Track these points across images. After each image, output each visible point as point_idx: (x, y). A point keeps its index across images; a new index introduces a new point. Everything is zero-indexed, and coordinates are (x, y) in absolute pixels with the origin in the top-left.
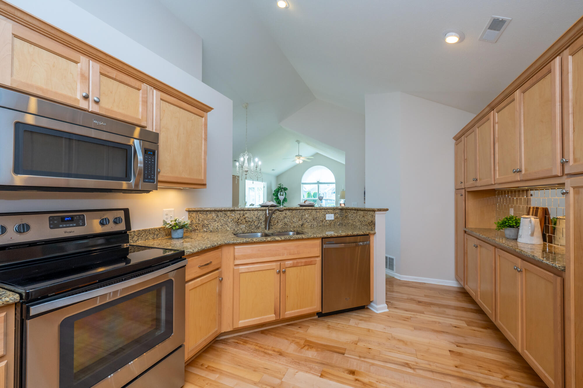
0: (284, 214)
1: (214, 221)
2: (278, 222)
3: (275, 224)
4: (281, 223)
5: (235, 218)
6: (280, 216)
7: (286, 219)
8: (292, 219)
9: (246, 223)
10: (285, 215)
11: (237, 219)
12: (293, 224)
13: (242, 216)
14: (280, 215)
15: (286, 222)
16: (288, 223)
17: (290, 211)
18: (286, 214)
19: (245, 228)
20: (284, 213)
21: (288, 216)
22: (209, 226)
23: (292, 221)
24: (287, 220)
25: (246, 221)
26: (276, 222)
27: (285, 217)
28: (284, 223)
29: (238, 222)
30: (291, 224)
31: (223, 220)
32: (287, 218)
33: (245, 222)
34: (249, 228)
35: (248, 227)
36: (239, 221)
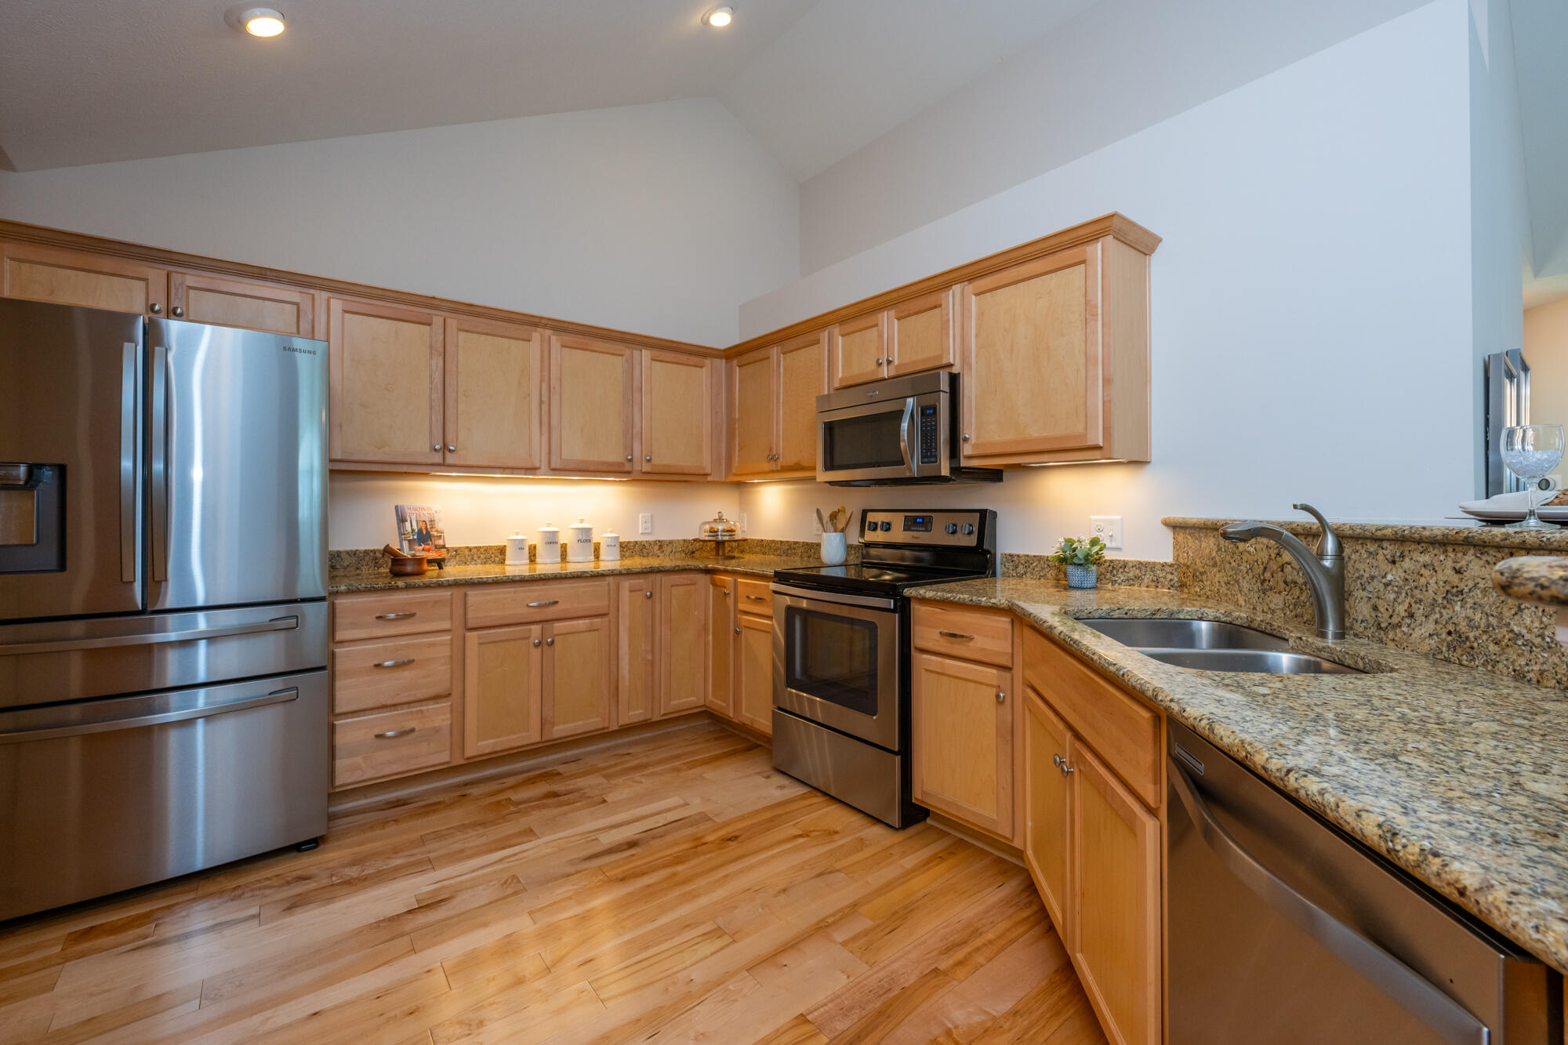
0: (1449, 572)
1: (1213, 566)
2: (1411, 616)
3: (1399, 625)
4: (1430, 627)
5: (1257, 561)
6: (1423, 581)
7: (1457, 608)
8: (1507, 614)
9: (1288, 589)
10: (1455, 579)
11: (1262, 567)
12: (1511, 653)
13: (1273, 556)
14: (1423, 571)
15: (1463, 627)
16: (1471, 635)
17: (1485, 558)
18: (1458, 572)
19: (1282, 610)
20: (1449, 563)
21: (1476, 585)
22: (1204, 577)
23: (1504, 630)
24: (1470, 612)
25: (1285, 582)
26: (1401, 609)
27: (1453, 594)
28: (1451, 628)
29: (1264, 580)
30: (1492, 648)
31: (1230, 563)
32: (1470, 602)
33: (1282, 585)
34: (1294, 613)
35: (1291, 607)
36: (1268, 575)
